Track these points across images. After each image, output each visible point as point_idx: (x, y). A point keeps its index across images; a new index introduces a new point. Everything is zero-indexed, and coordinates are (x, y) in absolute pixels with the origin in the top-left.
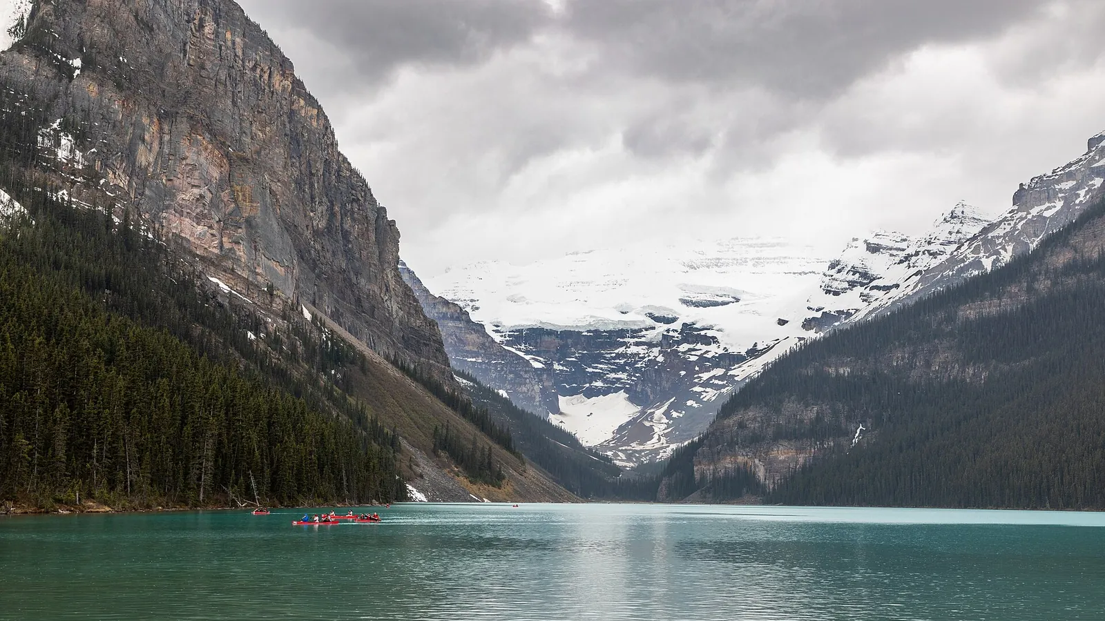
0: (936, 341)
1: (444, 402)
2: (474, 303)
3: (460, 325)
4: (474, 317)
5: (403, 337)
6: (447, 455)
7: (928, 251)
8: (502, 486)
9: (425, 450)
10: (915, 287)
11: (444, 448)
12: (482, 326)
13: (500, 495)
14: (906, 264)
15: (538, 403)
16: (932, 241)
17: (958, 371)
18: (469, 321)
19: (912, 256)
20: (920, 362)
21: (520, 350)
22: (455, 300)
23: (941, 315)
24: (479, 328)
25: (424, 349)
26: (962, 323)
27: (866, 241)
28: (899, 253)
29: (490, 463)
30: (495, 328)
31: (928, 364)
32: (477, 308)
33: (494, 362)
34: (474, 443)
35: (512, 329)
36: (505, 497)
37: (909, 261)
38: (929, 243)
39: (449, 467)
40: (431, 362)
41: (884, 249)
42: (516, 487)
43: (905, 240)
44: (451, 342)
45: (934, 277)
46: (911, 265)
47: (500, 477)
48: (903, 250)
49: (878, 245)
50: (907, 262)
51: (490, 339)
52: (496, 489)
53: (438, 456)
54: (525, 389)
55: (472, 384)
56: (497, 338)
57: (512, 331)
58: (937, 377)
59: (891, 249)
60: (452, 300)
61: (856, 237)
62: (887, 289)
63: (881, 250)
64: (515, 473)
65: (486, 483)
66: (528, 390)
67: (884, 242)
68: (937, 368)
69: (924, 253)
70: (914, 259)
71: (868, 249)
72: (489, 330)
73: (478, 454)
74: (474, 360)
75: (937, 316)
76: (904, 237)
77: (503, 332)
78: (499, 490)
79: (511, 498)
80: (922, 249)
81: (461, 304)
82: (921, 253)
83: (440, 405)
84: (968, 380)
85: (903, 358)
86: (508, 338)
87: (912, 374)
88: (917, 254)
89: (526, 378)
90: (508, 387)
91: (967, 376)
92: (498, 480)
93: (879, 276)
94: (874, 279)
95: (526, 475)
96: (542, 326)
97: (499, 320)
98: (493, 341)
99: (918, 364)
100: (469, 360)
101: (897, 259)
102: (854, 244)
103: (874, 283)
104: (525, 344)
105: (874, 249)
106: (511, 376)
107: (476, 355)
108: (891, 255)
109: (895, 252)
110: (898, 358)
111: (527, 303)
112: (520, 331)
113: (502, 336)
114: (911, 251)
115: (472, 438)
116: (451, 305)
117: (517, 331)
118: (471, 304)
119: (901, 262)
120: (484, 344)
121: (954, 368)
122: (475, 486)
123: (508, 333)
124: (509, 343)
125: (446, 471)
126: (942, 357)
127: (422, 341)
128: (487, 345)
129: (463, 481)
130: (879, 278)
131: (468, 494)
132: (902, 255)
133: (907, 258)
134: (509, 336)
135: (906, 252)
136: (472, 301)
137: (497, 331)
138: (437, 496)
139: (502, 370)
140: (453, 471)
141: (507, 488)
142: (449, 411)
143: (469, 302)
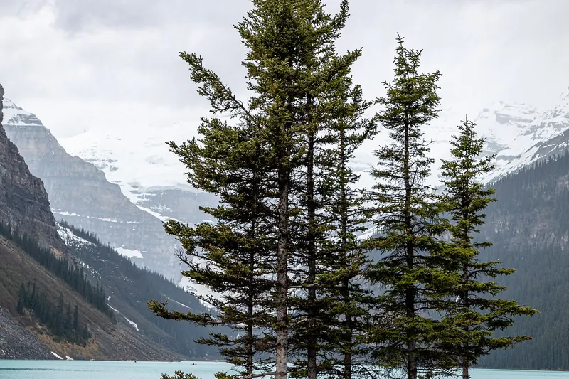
0: (536, 210)
1: (38, 260)
2: (112, 164)
3: (96, 185)
4: (111, 177)
5: (6, 195)
6: (33, 312)
7: (553, 123)
8: (87, 344)
9: (9, 308)
10: (533, 158)
11: (29, 306)
12: (118, 187)
13: (84, 353)
14: (532, 135)
15: (172, 264)
16: (557, 113)
17: (554, 238)
18: (105, 181)
19: (538, 127)
20: (519, 231)
21: (156, 211)
22: (93, 160)
23: (542, 185)
24: (115, 188)
25: (29, 207)
26: (561, 193)
27: (496, 112)
28: (527, 124)
29: (76, 322)
30: (133, 189)
31: (527, 232)
32: (115, 169)
33: (129, 223)
34: (61, 301)
35: (149, 190)
36: (90, 355)
37: (535, 132)
38: (555, 116)
39: (33, 324)
40: (35, 220)
41: (513, 120)
42: (102, 345)
43: (531, 112)
44: (86, 202)
45: (551, 148)
46: (537, 136)
47: (86, 335)
48: (531, 121)
49: (507, 116)
50: (533, 133)
51: (125, 200)
52: (82, 348)
53: (22, 314)
54: (159, 250)
55: (90, 244)
56: (134, 199)
57: (150, 193)
58: (534, 245)
59: (519, 120)
60: (91, 160)
61: (486, 108)
62: (511, 158)
63: (510, 121)
64: (102, 332)
65: (70, 341)
66: (163, 251)
67: (513, 113)
68: (535, 236)
69: (549, 126)
70: (539, 130)
71: (497, 120)
72: (126, 191)
73: (65, 311)
74: (109, 220)
75: (538, 186)
76: (532, 109)
77: (140, 193)
78: (84, 349)
79: (95, 356)
80: (547, 121)
81: (99, 164)
82: (546, 125)
83: (32, 263)
84: (562, 248)
85: (504, 226)
86: (145, 199)
87: (512, 241)
88: (542, 125)
89: (160, 239)
90: (143, 248)
91: (562, 244)
92: (84, 338)
93: (506, 147)
94: (501, 149)
95: (114, 333)
96: (179, 187)
97: (137, 181)
98: (128, 201)
99: (518, 232)
100: (104, 220)
101: (524, 130)
102: (486, 114)
103: (500, 154)
104: (163, 205)
105: (503, 120)
106: (146, 236)
107: (112, 215)
108: (519, 126)
109: (522, 123)
110: (499, 225)
111: (166, 165)
112: (158, 192)
113: (139, 197)
114: (537, 123)
115: (59, 295)
116: (87, 165)
117: (154, 192)
118: (109, 164)
119: (528, 133)
120: (119, 205)
121: (550, 236)
122: (58, 344)
123: (145, 194)
124: (146, 204)
125: (29, 329)
126: (539, 226)
127: (27, 200)
128: (123, 206)
129: (46, 338)
130: (506, 149)
131: (49, 351)
132: (529, 126)
133: (534, 129)
134: (147, 197)
135: (533, 124)
136: (110, 161)
137: (134, 192)
138: (11, 354)
139: (137, 230)
140: (36, 328)
141: (93, 346)
142: (42, 270)
143: (107, 162)
